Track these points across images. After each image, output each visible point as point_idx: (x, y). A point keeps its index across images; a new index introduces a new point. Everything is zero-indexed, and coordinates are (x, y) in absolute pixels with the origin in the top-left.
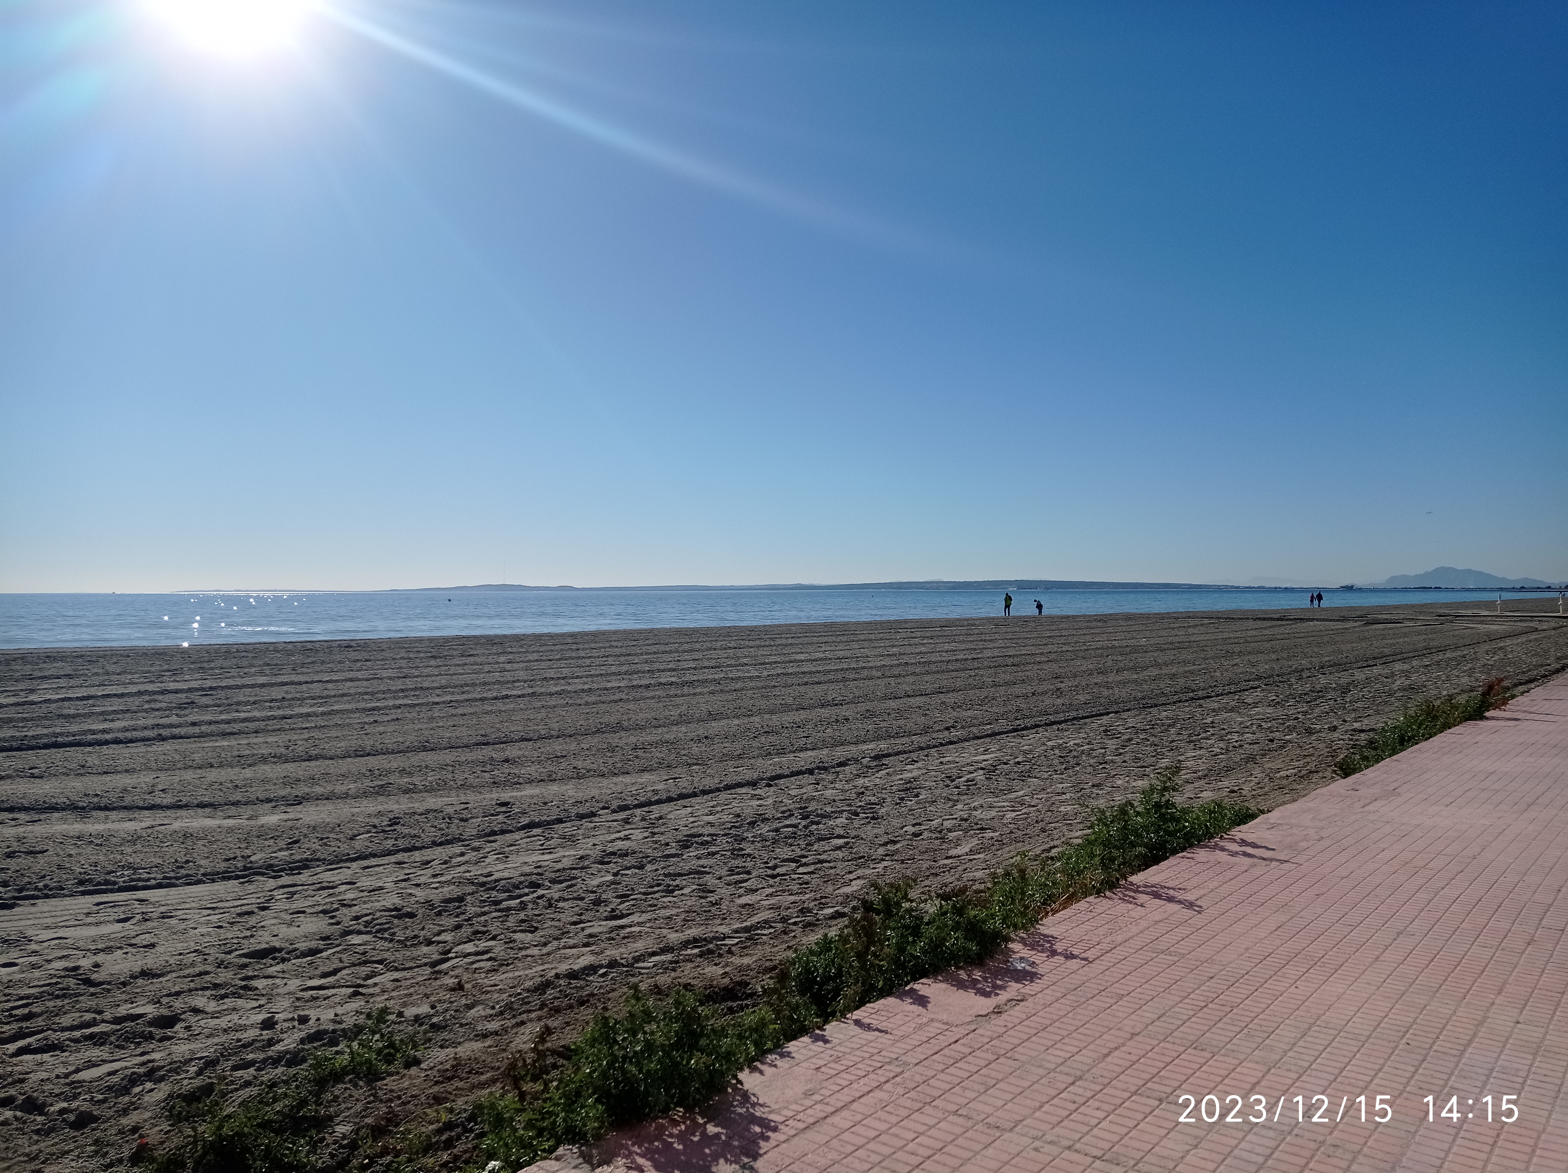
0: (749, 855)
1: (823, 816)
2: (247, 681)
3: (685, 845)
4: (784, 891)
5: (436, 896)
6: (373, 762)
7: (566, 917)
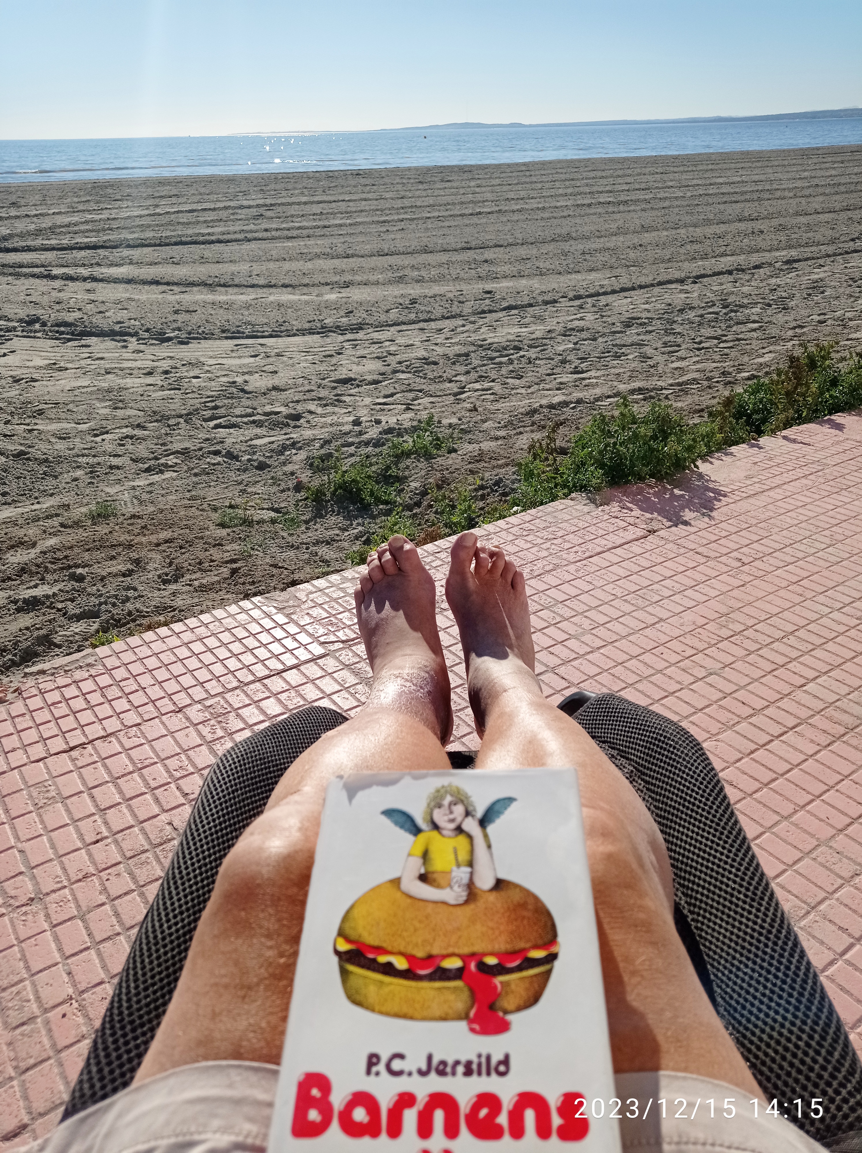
0: (679, 333)
1: (741, 306)
2: (294, 199)
3: (628, 324)
4: (708, 359)
5: (451, 351)
6: (391, 260)
7: (543, 370)
